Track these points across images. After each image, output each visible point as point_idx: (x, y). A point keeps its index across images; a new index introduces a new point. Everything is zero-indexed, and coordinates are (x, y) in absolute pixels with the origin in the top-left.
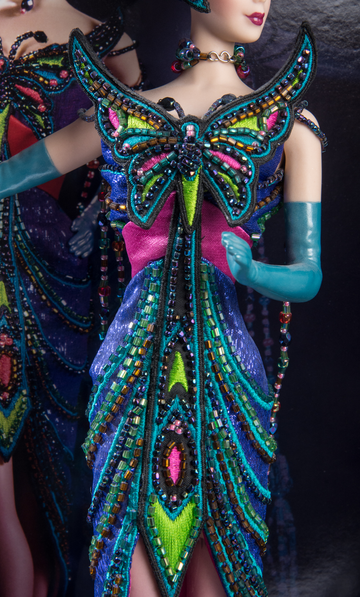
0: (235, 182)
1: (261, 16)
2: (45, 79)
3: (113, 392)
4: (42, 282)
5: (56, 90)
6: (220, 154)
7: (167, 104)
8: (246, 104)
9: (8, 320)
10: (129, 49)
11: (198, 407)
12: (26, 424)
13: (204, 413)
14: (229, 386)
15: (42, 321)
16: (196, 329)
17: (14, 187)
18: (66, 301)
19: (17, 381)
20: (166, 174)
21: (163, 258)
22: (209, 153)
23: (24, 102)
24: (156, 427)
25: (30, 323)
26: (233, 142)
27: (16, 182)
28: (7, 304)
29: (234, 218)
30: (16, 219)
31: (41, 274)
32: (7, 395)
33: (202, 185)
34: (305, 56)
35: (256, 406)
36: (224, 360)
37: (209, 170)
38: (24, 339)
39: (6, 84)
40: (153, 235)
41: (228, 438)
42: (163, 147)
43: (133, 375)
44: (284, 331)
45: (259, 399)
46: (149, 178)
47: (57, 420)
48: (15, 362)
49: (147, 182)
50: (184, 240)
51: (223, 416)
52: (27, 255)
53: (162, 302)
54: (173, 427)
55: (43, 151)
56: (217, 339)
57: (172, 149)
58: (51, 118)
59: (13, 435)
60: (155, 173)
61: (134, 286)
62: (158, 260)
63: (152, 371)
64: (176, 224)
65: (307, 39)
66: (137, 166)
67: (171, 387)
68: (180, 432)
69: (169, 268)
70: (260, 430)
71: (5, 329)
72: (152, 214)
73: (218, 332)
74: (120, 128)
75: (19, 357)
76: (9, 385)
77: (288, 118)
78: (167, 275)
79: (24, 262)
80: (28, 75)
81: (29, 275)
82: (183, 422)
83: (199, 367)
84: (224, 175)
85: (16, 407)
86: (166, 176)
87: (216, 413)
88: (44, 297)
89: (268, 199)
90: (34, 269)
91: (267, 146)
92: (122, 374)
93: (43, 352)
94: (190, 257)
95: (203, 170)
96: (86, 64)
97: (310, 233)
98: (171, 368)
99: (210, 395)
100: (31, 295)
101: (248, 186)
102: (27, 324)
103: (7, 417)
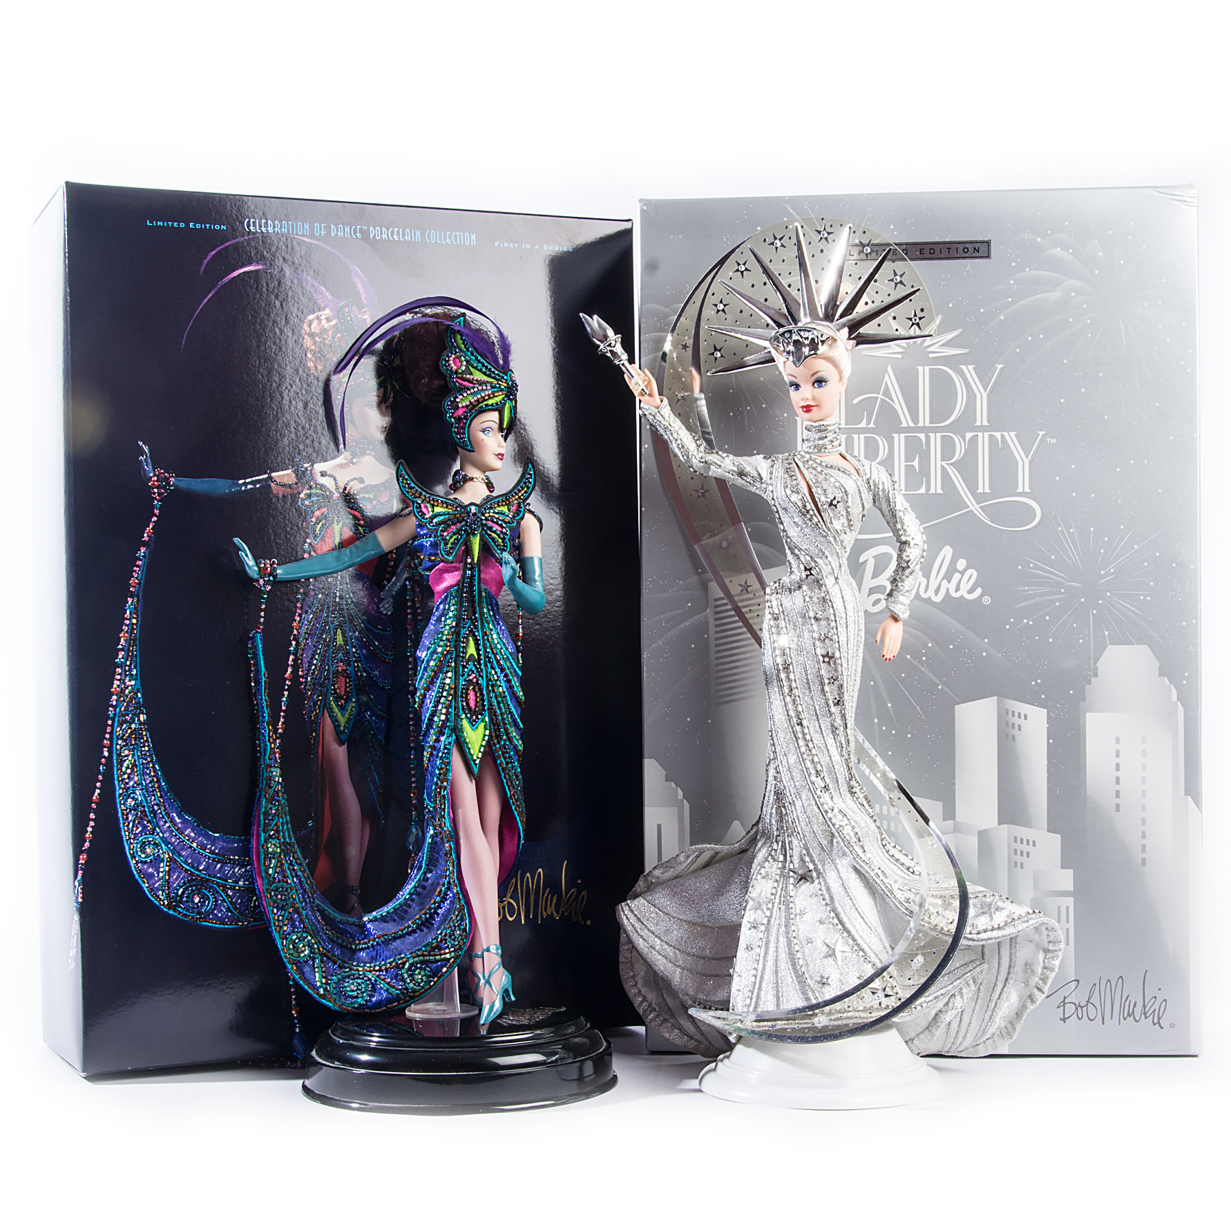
0: (500, 537)
1: (502, 455)
4: (363, 630)
6: (490, 523)
8: (500, 499)
9: (343, 653)
11: (484, 667)
12: (355, 721)
13: (487, 671)
14: (499, 656)
15: (363, 655)
16: (480, 624)
18: (378, 642)
20: (461, 535)
21: (459, 585)
22: (485, 522)
24: (461, 678)
25: (357, 656)
26: (497, 517)
28: (342, 643)
31: (362, 625)
32: (343, 702)
33: (481, 539)
34: (529, 474)
36: (496, 642)
37: (485, 531)
38: (353, 666)
40: (451, 572)
41: (500, 686)
42: (457, 520)
43: (446, 650)
44: (519, 643)
46: (451, 537)
47: (374, 718)
48: (348, 681)
49: (450, 539)
51: (497, 673)
52: (354, 613)
53: (459, 610)
55: (375, 538)
56: (491, 630)
57: (463, 520)
59: (347, 728)
60: (454, 534)
61: (440, 605)
62: (455, 586)
63: (456, 648)
65: (530, 466)
66: (443, 532)
67: (467, 656)
68: (475, 681)
69: (462, 590)
71: (341, 659)
72: (455, 556)
73: (491, 626)
74: (430, 514)
75: (350, 677)
76: (344, 695)
77: (523, 508)
78: (461, 594)
79: (353, 617)
81: (356, 626)
82: (476, 676)
83: (483, 646)
84: (493, 534)
85: (349, 710)
87: (493, 672)
88: (364, 639)
90: (358, 622)
91: (514, 520)
92: (439, 650)
93: (365, 674)
94: (475, 582)
95: (481, 531)
96: (407, 480)
99: (490, 662)
100: (357, 638)
101: (507, 540)
102: (354, 656)
103: (343, 715)
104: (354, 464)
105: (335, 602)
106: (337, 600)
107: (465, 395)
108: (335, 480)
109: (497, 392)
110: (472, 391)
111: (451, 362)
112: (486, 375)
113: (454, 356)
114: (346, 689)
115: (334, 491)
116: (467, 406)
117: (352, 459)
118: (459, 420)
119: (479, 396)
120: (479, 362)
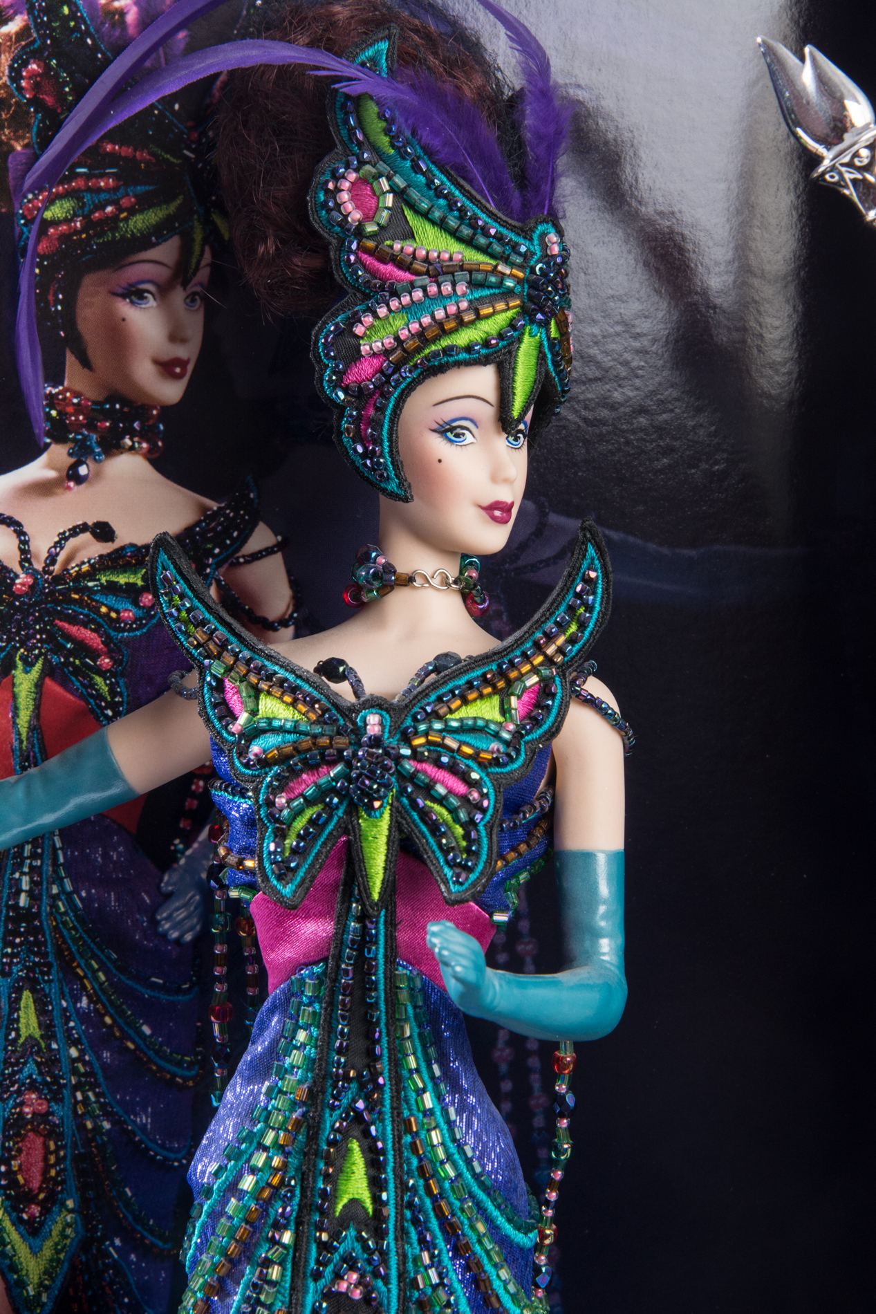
0: (457, 820)
1: (507, 508)
2: (111, 609)
3: (230, 1218)
4: (103, 991)
5: (131, 630)
6: (429, 768)
7: (332, 669)
8: (479, 672)
9: (38, 1064)
10: (269, 551)
11: (392, 1245)
12: (73, 1267)
13: (403, 1257)
14: (450, 1204)
15: (104, 1066)
16: (387, 1096)
17: (48, 819)
18: (151, 1027)
19: (57, 1183)
20: (328, 805)
21: (325, 960)
22: (409, 766)
23: (71, 653)
24: (311, 1285)
25: (82, 1070)
26: (454, 745)
27: (53, 809)
28: (37, 1034)
29: (454, 888)
30: (55, 872)
31: (102, 977)
32: (36, 1210)
33: (395, 826)
34: (588, 581)
35: (503, 1241)
36: (441, 1154)
37: (409, 797)
38: (68, 1101)
39: (37, 621)
40: (307, 917)
41: (448, 1305)
42: (322, 755)
43: (269, 1185)
44: (562, 1088)
45: (508, 1229)
46: (299, 813)
47: (133, 1257)
48: (52, 1146)
49: (294, 819)
50: (364, 927)
51: (440, 1262)
52: (75, 940)
53: (324, 1045)
54: (343, 1286)
55: (104, 749)
56: (428, 1113)
57: (339, 758)
58: (121, 682)
59: (47, 1288)
60: (309, 802)
61: (272, 1011)
62: (316, 963)
63: (304, 1177)
64: (348, 897)
65: (591, 551)
66: (274, 791)
67: (340, 1207)
68: (357, 1294)
69: (335, 980)
70: (512, 1288)
71: (33, 1081)
72: (303, 881)
73: (429, 1100)
74: (243, 718)
75: (60, 1136)
76: (41, 1190)
77: (559, 696)
78: (332, 993)
79: (71, 953)
80: (79, 602)
81: (81, 979)
82: (362, 1276)
83: (394, 1169)
84: (437, 807)
85: (54, 1233)
86: (331, 809)
87: (426, 1257)
88: (108, 1020)
89: (523, 847)
90: (90, 967)
91: (518, 752)
92: (248, 1183)
93: (106, 1125)
94: (375, 959)
95: (397, 798)
97: (602, 909)
98: (340, 1170)
99: (415, 1222)
100: (83, 1017)
101: (481, 828)
102: (75, 1072)
103: (35, 1251)
104: (79, 480)
105: (16, 907)
106: (23, 900)
107: (382, 311)
108: (20, 533)
109: (492, 300)
110: (406, 300)
111: (345, 196)
112: (460, 240)
113: (353, 176)
114: (45, 1171)
115: (17, 569)
116: (387, 353)
117: (74, 467)
118: (360, 395)
119: (426, 320)
120: (439, 193)
